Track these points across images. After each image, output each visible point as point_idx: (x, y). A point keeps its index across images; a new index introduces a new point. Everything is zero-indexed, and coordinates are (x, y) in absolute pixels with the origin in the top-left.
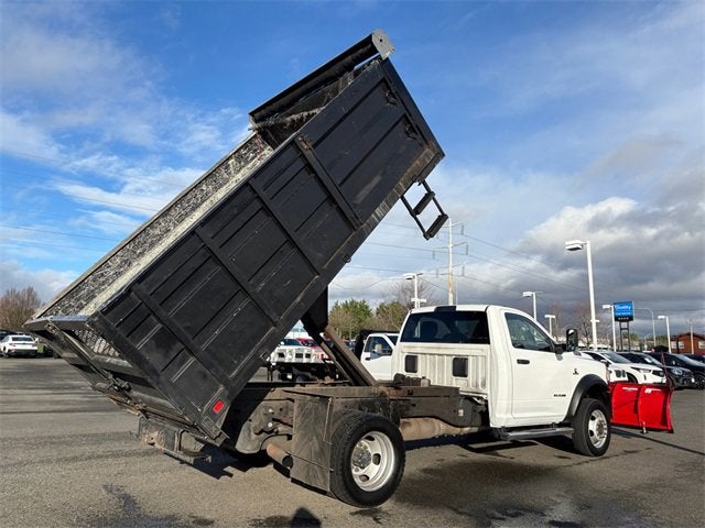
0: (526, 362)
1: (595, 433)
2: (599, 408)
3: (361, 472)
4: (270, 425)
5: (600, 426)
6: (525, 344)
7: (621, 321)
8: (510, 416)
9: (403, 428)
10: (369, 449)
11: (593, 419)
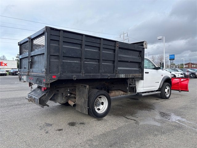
0: (148, 73)
1: (167, 92)
2: (168, 85)
3: (98, 108)
4: (69, 95)
5: (168, 91)
6: (147, 67)
7: (171, 60)
8: (142, 89)
9: (110, 94)
10: (100, 101)
11: (166, 88)
